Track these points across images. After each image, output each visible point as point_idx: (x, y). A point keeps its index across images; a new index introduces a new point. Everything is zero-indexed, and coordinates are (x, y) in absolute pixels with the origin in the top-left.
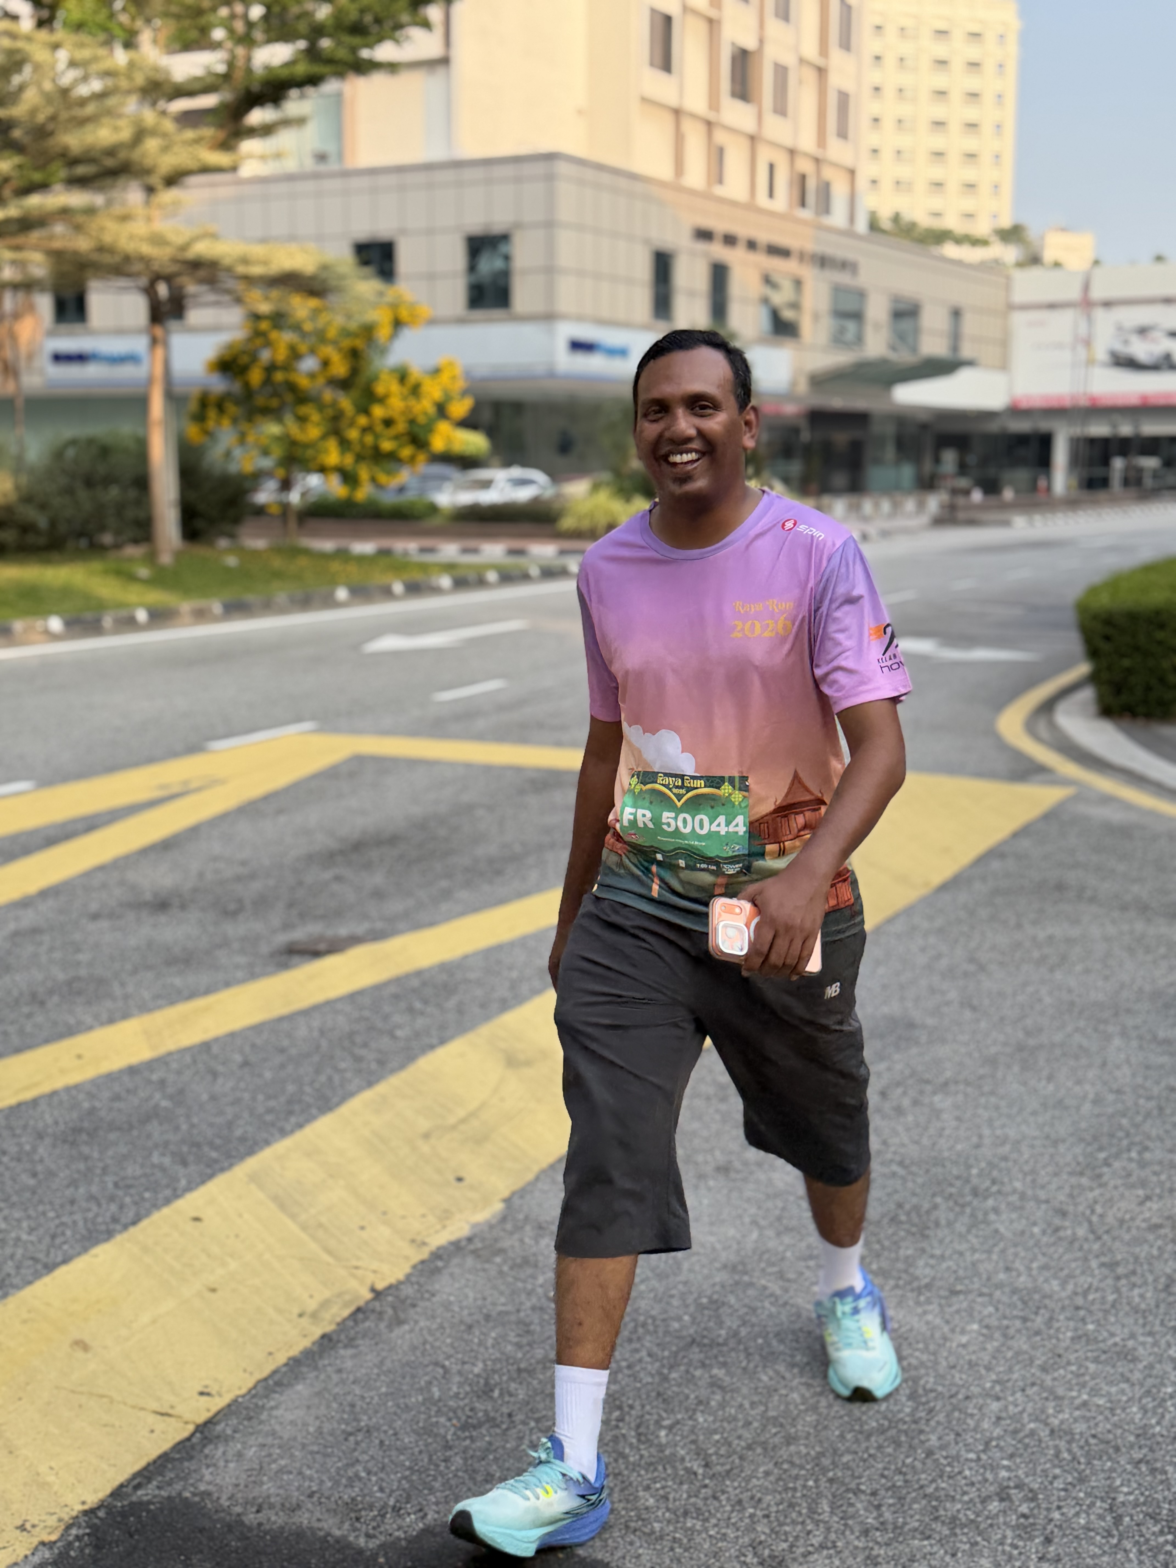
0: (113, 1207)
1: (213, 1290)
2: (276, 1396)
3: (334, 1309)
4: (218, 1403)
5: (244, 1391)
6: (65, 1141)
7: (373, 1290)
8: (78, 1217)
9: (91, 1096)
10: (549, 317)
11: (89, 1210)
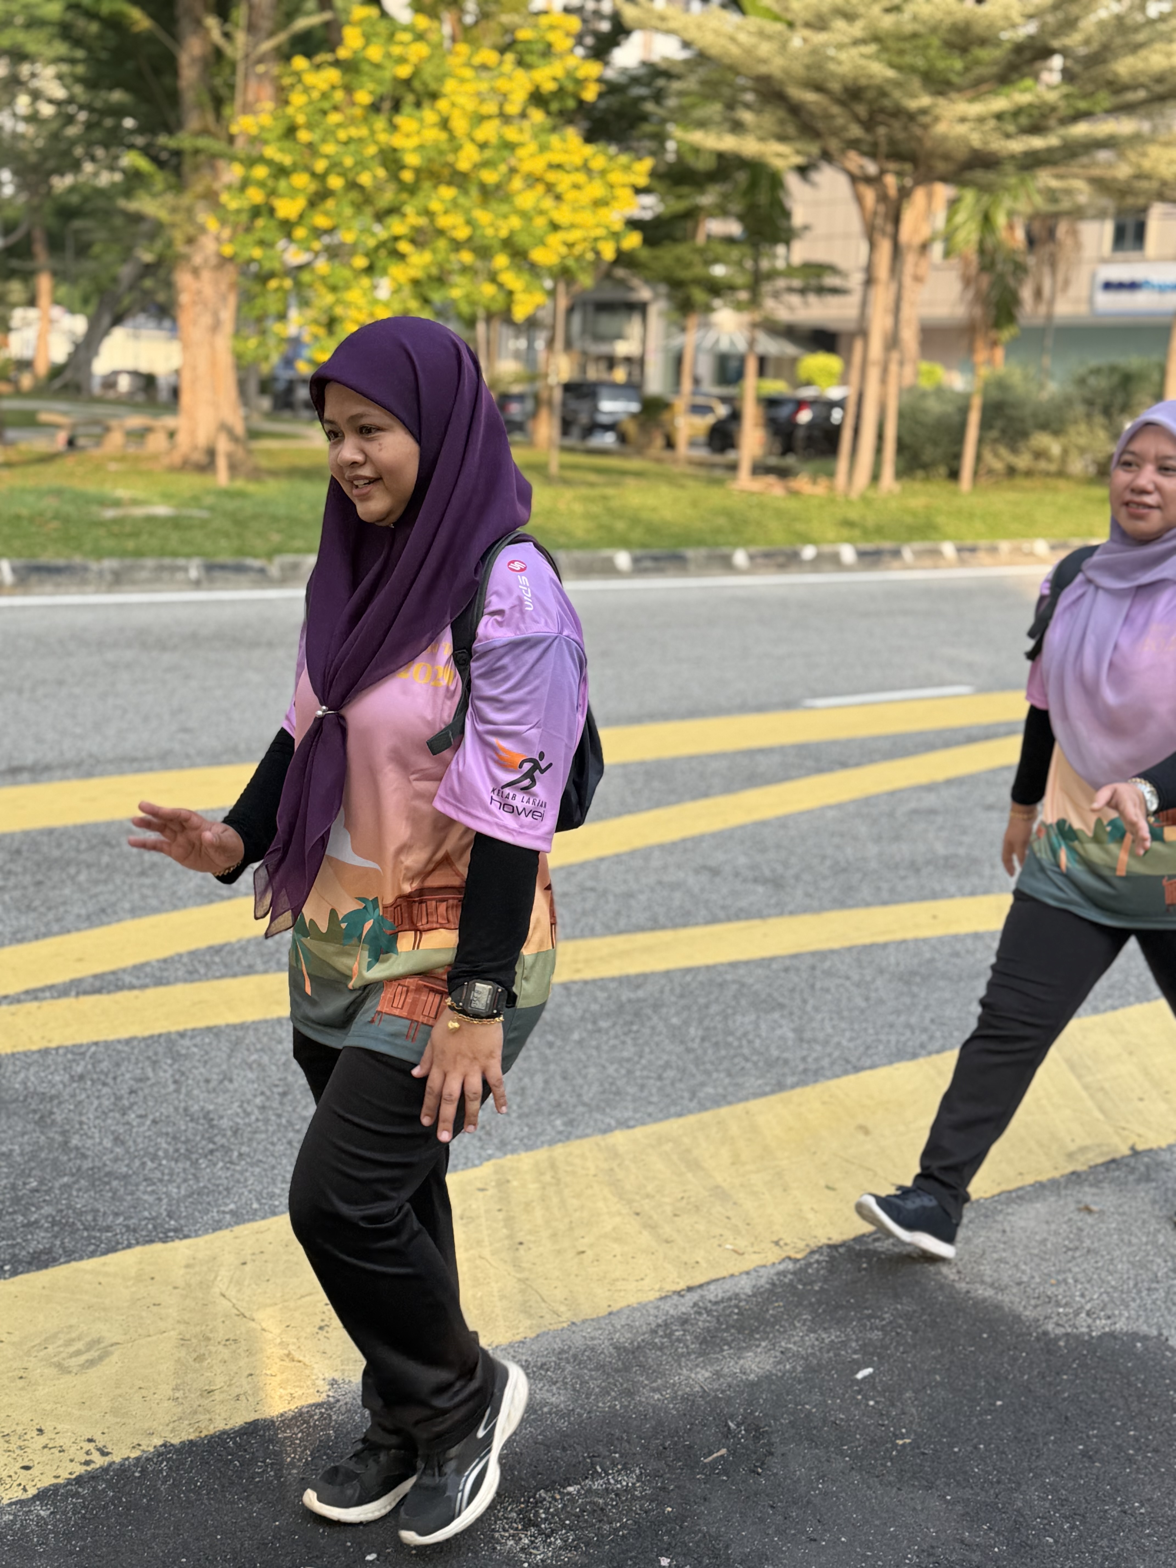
0: (924, 1037)
2: (1015, 1206)
3: (1090, 1155)
6: (900, 979)
7: (1133, 1148)
8: (893, 1038)
9: (934, 949)
11: (903, 1034)
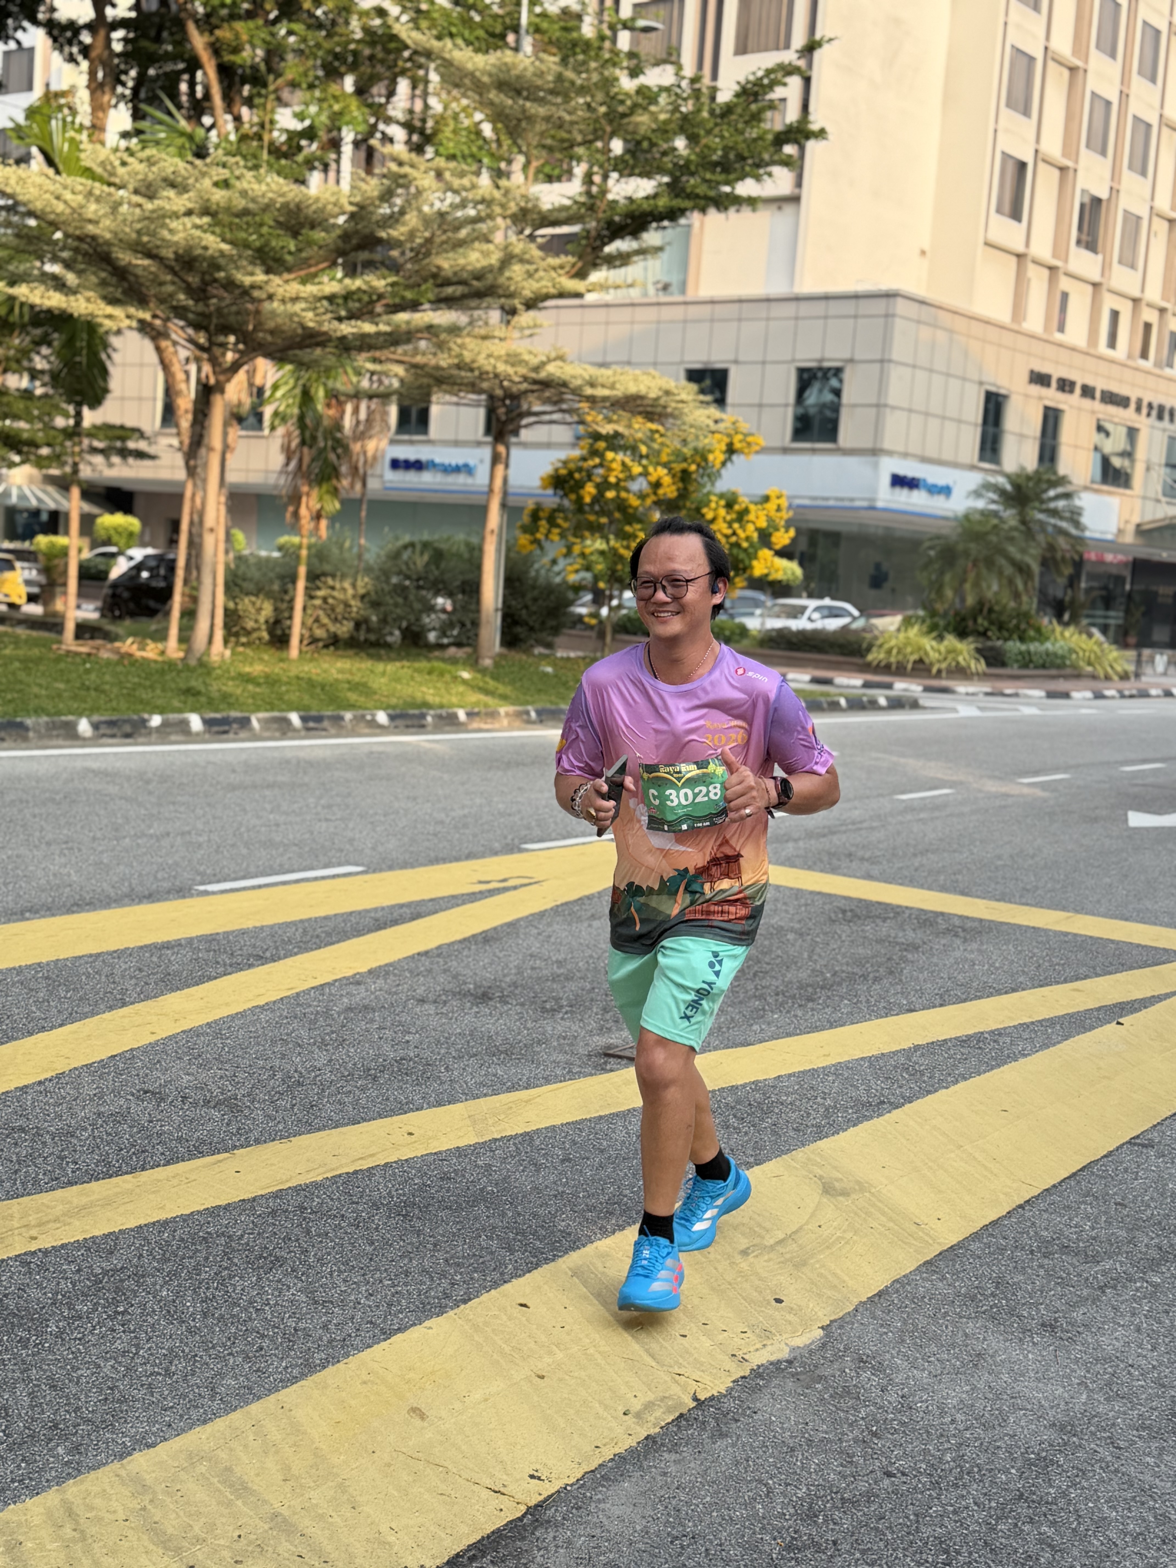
1: (542, 1377)
2: (604, 1490)
3: (658, 1413)
4: (549, 1489)
5: (572, 1480)
6: (398, 1214)
7: (695, 1399)
8: (412, 1288)
9: (421, 1171)
10: (875, 452)
